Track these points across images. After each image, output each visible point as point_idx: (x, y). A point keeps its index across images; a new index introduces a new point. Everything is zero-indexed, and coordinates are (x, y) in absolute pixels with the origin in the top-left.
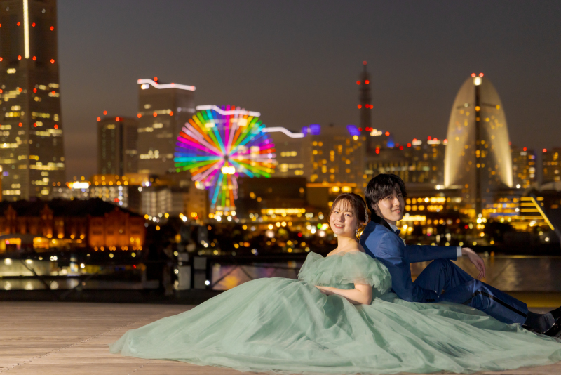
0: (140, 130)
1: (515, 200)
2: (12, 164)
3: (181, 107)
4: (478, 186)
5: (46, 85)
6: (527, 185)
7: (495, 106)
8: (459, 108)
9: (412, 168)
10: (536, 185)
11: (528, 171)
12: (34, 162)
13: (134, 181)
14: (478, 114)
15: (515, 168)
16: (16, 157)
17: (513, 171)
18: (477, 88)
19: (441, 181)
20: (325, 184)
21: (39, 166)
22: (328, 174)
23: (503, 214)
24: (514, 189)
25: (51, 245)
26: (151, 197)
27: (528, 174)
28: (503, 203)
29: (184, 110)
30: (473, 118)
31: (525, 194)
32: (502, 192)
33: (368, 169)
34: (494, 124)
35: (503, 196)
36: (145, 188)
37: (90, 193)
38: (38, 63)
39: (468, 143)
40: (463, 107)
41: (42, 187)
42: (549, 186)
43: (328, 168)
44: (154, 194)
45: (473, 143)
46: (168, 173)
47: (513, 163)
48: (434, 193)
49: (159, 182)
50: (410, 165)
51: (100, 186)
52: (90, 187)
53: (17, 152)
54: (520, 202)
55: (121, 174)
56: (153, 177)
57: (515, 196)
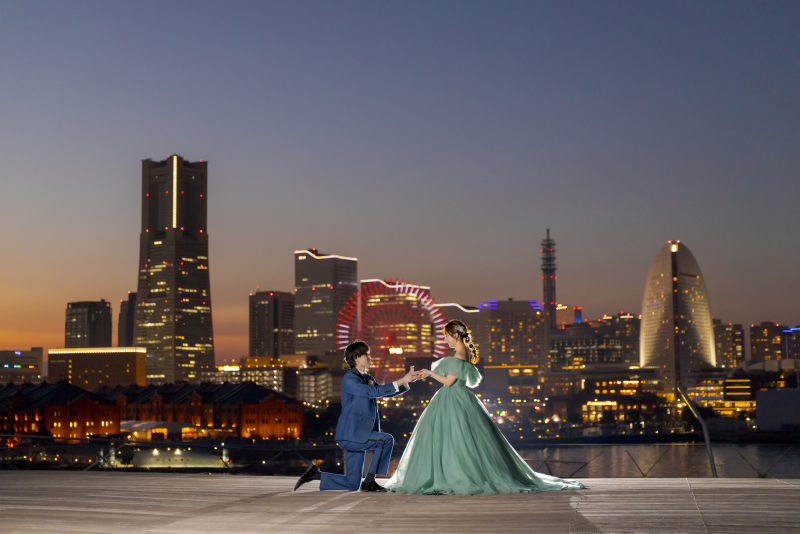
0: (296, 306)
1: (721, 382)
2: (156, 345)
3: (342, 280)
4: (678, 367)
5: (194, 257)
6: (734, 365)
7: (695, 276)
8: (654, 278)
9: (604, 346)
10: (743, 365)
11: (734, 348)
12: (180, 343)
13: (289, 363)
14: (675, 285)
15: (720, 345)
16: (160, 338)
17: (717, 349)
18: (674, 254)
19: (636, 360)
20: (504, 366)
21: (186, 347)
22: (508, 353)
23: (707, 399)
24: (718, 369)
25: (200, 435)
26: (309, 381)
27: (735, 351)
28: (706, 385)
29: (346, 283)
30: (669, 289)
31: (730, 376)
32: (705, 373)
33: (553, 349)
34: (694, 296)
35: (707, 377)
36: (303, 370)
37: (241, 376)
38: (185, 233)
39: (665, 317)
40: (659, 276)
41: (189, 370)
42: (758, 366)
43: (507, 348)
44: (312, 378)
45: (671, 317)
46: (328, 353)
47: (717, 341)
48: (627, 375)
49: (318, 365)
50: (601, 343)
51: (253, 369)
52: (241, 370)
53: (162, 331)
54: (725, 384)
55: (276, 356)
56: (312, 359)
57: (720, 377)
